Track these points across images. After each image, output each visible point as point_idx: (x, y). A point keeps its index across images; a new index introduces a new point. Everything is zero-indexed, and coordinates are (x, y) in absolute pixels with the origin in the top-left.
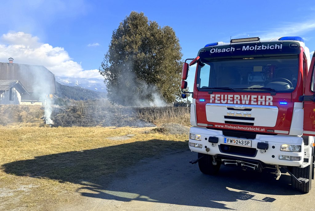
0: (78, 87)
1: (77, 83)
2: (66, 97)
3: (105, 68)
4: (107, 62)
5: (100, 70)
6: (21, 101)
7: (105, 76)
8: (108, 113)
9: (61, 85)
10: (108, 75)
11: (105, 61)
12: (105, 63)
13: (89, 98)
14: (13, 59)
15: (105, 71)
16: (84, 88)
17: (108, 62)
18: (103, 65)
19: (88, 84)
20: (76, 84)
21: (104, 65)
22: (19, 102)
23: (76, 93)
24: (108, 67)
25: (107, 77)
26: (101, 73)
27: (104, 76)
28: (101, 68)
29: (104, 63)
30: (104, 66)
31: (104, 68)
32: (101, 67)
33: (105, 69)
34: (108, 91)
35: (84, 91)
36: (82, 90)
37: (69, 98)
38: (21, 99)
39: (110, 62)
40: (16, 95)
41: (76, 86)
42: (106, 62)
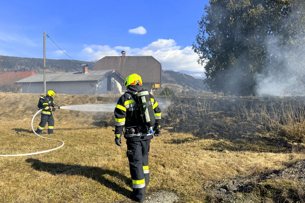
4: (204, 32)
24: (205, 41)
30: (200, 40)
31: (199, 43)
32: (196, 41)
38: (122, 89)
40: (116, 85)
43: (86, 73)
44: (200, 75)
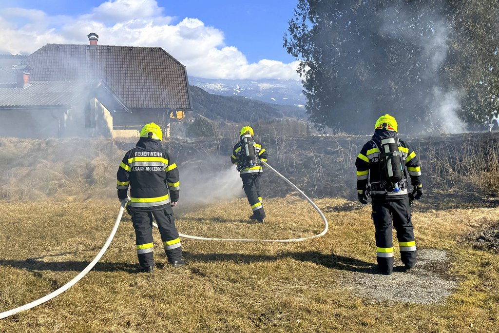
0: (240, 97)
1: (238, 90)
2: (218, 117)
3: (298, 36)
4: (305, 17)
5: (286, 41)
6: (114, 128)
7: (300, 55)
8: (317, 156)
9: (210, 95)
10: (306, 53)
11: (298, 16)
12: (299, 23)
13: (261, 118)
14: (97, 36)
15: (300, 43)
16: (251, 98)
17: (307, 20)
18: (293, 28)
19: (257, 90)
20: (236, 92)
21: (297, 28)
22: (109, 130)
23: (237, 108)
24: (307, 32)
25: (306, 59)
26: (290, 50)
27: (297, 56)
28: (290, 37)
29: (296, 22)
30: (295, 31)
31: (295, 36)
32: (289, 33)
33: (299, 39)
34: (309, 96)
35: (250, 103)
36: (247, 102)
37: (225, 120)
38: (114, 124)
39: (311, 19)
40: (102, 115)
41: (235, 96)
42: (300, 18)
43: (26, 86)
44: (220, 86)
